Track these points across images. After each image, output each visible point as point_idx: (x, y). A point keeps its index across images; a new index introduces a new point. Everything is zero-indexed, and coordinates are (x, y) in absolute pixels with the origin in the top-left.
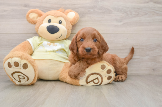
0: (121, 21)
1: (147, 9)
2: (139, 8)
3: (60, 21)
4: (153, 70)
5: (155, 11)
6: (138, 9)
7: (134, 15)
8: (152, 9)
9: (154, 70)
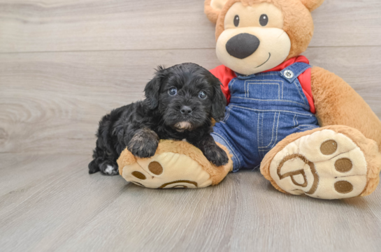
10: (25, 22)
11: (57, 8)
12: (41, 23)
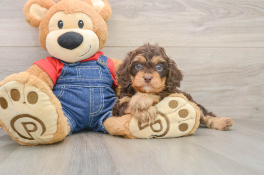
0: (200, 25)
1: (243, 4)
2: (230, 2)
3: (80, 21)
4: (255, 110)
5: (256, 8)
6: (228, 3)
7: (222, 14)
8: (250, 4)
9: (257, 109)
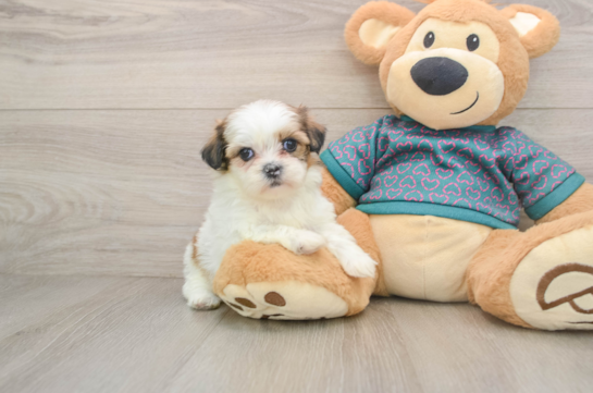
10: (29, 61)
11: (83, 40)
12: (57, 64)
